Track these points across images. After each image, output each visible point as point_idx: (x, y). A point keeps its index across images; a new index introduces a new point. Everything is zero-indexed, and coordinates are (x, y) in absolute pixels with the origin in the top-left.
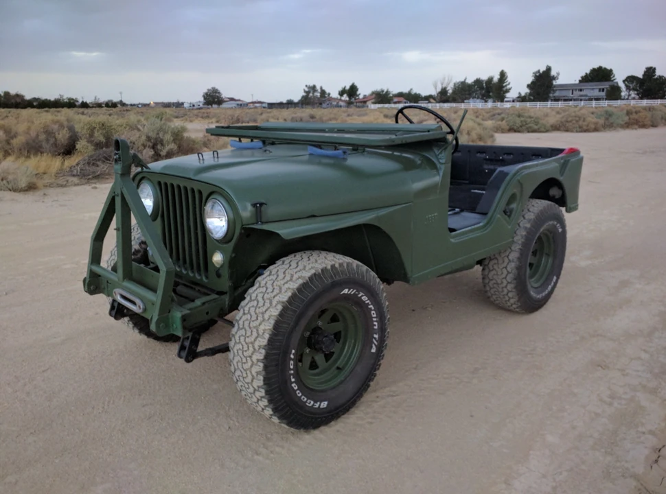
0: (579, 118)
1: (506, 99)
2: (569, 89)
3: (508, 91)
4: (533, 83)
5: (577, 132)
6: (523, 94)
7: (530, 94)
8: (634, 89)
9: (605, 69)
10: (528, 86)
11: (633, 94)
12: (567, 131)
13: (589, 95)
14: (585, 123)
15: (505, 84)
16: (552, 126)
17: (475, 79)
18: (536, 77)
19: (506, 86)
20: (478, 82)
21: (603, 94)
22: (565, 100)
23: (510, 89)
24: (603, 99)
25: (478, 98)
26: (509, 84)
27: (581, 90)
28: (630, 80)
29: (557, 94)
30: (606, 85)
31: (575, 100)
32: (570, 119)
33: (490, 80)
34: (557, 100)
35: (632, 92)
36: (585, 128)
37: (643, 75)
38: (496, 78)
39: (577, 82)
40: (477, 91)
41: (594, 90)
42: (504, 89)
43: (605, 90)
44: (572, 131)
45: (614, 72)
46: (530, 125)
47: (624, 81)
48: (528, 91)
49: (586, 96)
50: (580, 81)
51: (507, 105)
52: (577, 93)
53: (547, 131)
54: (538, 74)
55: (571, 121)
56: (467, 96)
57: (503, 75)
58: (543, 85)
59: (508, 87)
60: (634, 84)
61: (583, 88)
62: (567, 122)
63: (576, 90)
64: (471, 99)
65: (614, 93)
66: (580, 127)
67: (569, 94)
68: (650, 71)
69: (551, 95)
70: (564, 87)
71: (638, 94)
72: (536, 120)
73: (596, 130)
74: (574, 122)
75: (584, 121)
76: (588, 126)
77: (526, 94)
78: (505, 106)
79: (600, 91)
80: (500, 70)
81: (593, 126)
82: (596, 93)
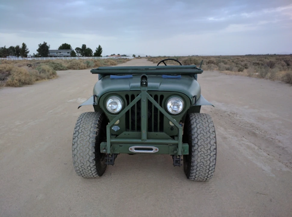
0: (77, 64)
1: (28, 56)
2: (55, 52)
3: (28, 52)
4: (39, 49)
5: (78, 69)
6: (36, 54)
7: (39, 54)
8: (80, 53)
9: (67, 44)
10: (37, 50)
11: (80, 55)
12: (74, 69)
13: (64, 54)
14: (81, 66)
15: (26, 49)
16: (67, 67)
17: (10, 46)
18: (40, 46)
19: (27, 50)
20: (11, 48)
21: (69, 54)
22: (55, 57)
23: (29, 51)
24: (69, 56)
25: (13, 55)
26: (28, 49)
27: (60, 53)
28: (77, 49)
29: (51, 54)
30: (70, 51)
31: (59, 57)
32: (74, 64)
33: (18, 47)
34: (51, 56)
35: (79, 54)
36: (81, 68)
37: (82, 47)
38: (21, 46)
39: (58, 49)
40: (12, 52)
41: (65, 52)
42: (26, 51)
43: (70, 53)
44: (77, 69)
45: (71, 46)
46: (59, 67)
47: (75, 50)
48: (38, 53)
49: (63, 55)
50: (59, 49)
51: (29, 59)
52: (59, 54)
53: (66, 70)
54: (41, 45)
55: (75, 65)
56: (7, 54)
57: (24, 45)
58: (44, 50)
59: (28, 51)
60: (79, 51)
61: (61, 52)
62: (73, 65)
63: (58, 53)
64: (10, 56)
65: (73, 54)
66: (79, 68)
67: (56, 54)
68: (84, 46)
69: (48, 54)
70: (53, 51)
71: (81, 55)
72: (61, 65)
73: (85, 69)
74: (76, 65)
75: (80, 65)
76: (82, 67)
77: (37, 54)
78: (28, 59)
79: (68, 53)
80: (23, 43)
81: (84, 67)
82: (66, 54)
